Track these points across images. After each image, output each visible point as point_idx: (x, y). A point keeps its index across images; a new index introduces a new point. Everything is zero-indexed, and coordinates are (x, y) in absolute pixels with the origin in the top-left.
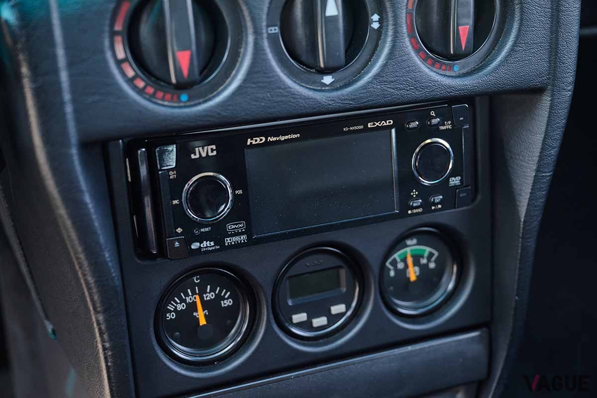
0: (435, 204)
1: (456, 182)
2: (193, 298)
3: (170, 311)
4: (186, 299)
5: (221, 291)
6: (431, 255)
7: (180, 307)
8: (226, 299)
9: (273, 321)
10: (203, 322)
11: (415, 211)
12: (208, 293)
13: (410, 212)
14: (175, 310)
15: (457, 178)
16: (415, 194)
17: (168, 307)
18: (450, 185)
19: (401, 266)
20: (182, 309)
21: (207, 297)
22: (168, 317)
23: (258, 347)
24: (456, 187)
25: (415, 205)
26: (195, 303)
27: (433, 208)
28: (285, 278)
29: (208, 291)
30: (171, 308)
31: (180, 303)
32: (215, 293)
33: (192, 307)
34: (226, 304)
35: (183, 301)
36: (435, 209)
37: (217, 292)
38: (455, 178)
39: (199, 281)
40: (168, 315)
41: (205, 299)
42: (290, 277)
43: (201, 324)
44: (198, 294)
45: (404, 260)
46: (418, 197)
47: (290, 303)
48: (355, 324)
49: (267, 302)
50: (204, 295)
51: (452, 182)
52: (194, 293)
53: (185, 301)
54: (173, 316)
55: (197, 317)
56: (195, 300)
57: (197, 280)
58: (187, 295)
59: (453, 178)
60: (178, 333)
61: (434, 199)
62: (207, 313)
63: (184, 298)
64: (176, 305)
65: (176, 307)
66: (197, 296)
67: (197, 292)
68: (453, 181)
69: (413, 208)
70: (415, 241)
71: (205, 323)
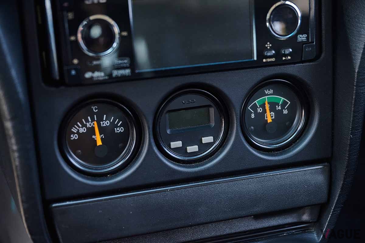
0: (286, 55)
1: (303, 39)
2: (92, 124)
3: (74, 133)
4: (86, 124)
5: (114, 121)
6: (285, 103)
7: (82, 130)
8: (119, 127)
9: (153, 144)
10: (99, 143)
11: (269, 60)
12: (104, 121)
13: (264, 60)
14: (78, 132)
15: (304, 35)
16: (269, 46)
17: (72, 130)
18: (298, 41)
19: (260, 110)
20: (83, 132)
21: (103, 124)
22: (72, 138)
23: (142, 164)
24: (303, 43)
25: (269, 54)
26: (93, 128)
27: (284, 58)
28: (165, 112)
29: (104, 119)
30: (74, 130)
31: (82, 127)
32: (110, 121)
33: (91, 131)
34: (118, 131)
35: (84, 125)
36: (285, 59)
37: (111, 121)
38: (302, 35)
39: (97, 110)
40: (72, 136)
41: (102, 126)
42: (169, 111)
43: (98, 145)
44: (96, 121)
45: (263, 106)
46: (272, 48)
47: (168, 132)
48: (221, 153)
49: (149, 128)
50: (101, 122)
51: (300, 39)
52: (93, 120)
53: (85, 126)
54: (76, 137)
55: (95, 139)
56: (93, 126)
57: (96, 110)
58: (87, 121)
59: (301, 36)
60: (80, 151)
61: (284, 51)
62: (103, 137)
63: (85, 123)
64: (78, 128)
65: (78, 130)
66: (95, 123)
67: (96, 120)
68: (301, 37)
69: (267, 57)
70: (271, 91)
71: (101, 144)
